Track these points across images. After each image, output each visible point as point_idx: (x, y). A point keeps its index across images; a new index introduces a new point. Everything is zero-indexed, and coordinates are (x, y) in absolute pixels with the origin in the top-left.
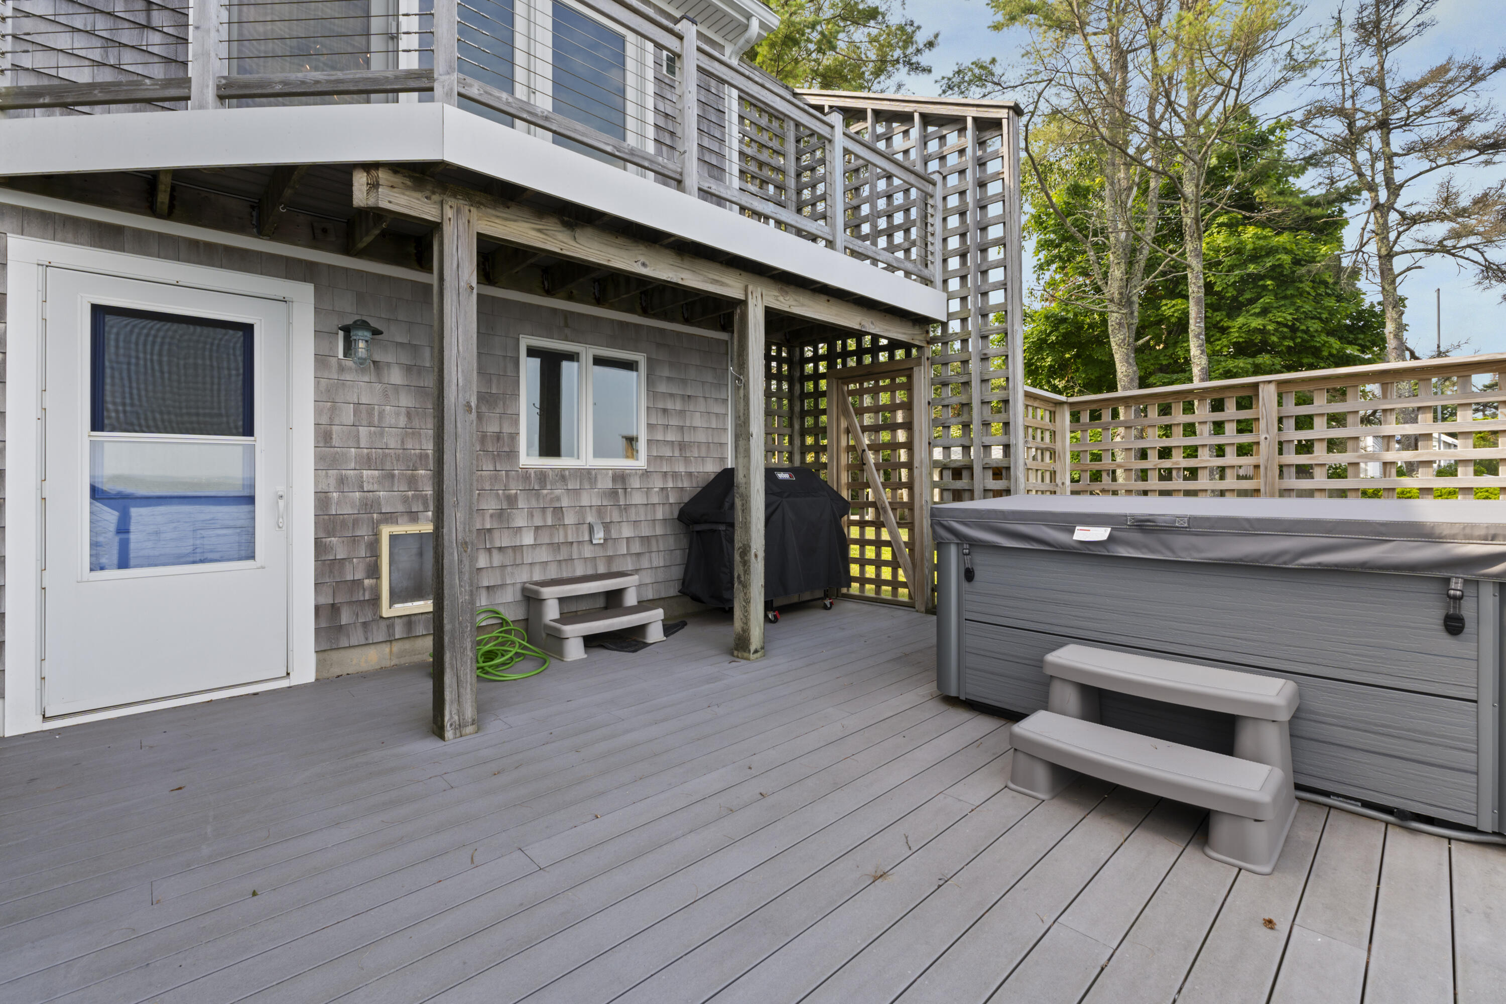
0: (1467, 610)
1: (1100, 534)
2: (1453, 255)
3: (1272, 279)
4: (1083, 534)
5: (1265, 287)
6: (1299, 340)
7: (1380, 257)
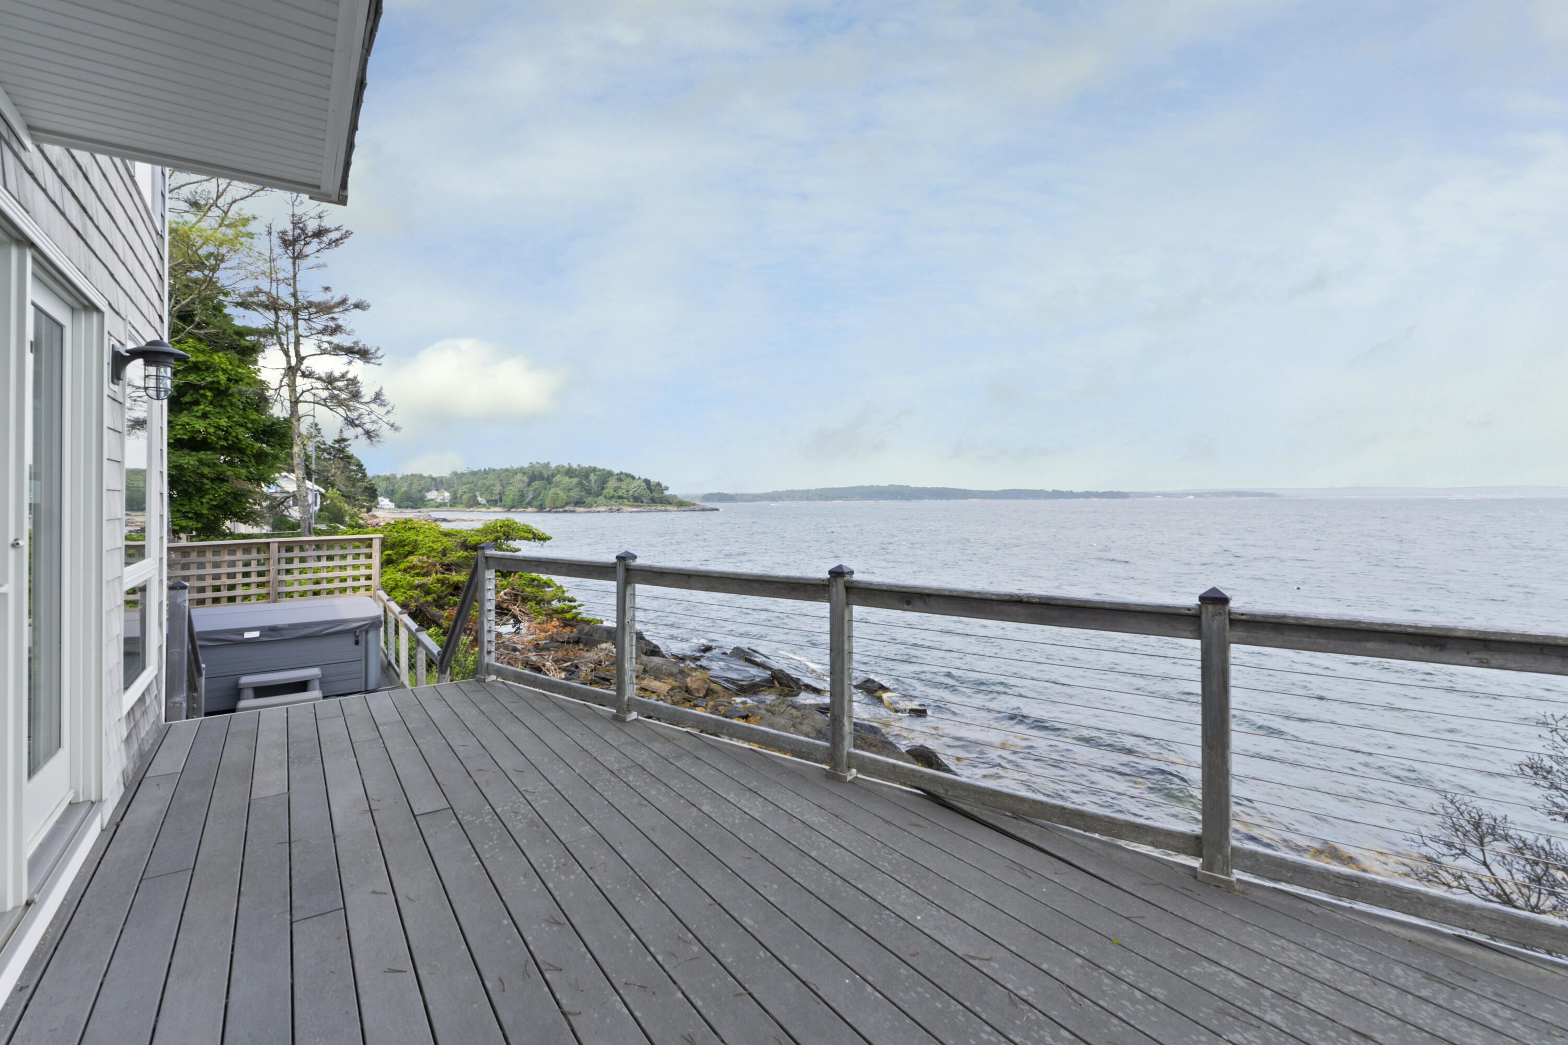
0: (360, 639)
1: (256, 634)
2: (331, 409)
3: (211, 390)
4: (247, 635)
5: (205, 396)
6: (230, 442)
7: (291, 402)
